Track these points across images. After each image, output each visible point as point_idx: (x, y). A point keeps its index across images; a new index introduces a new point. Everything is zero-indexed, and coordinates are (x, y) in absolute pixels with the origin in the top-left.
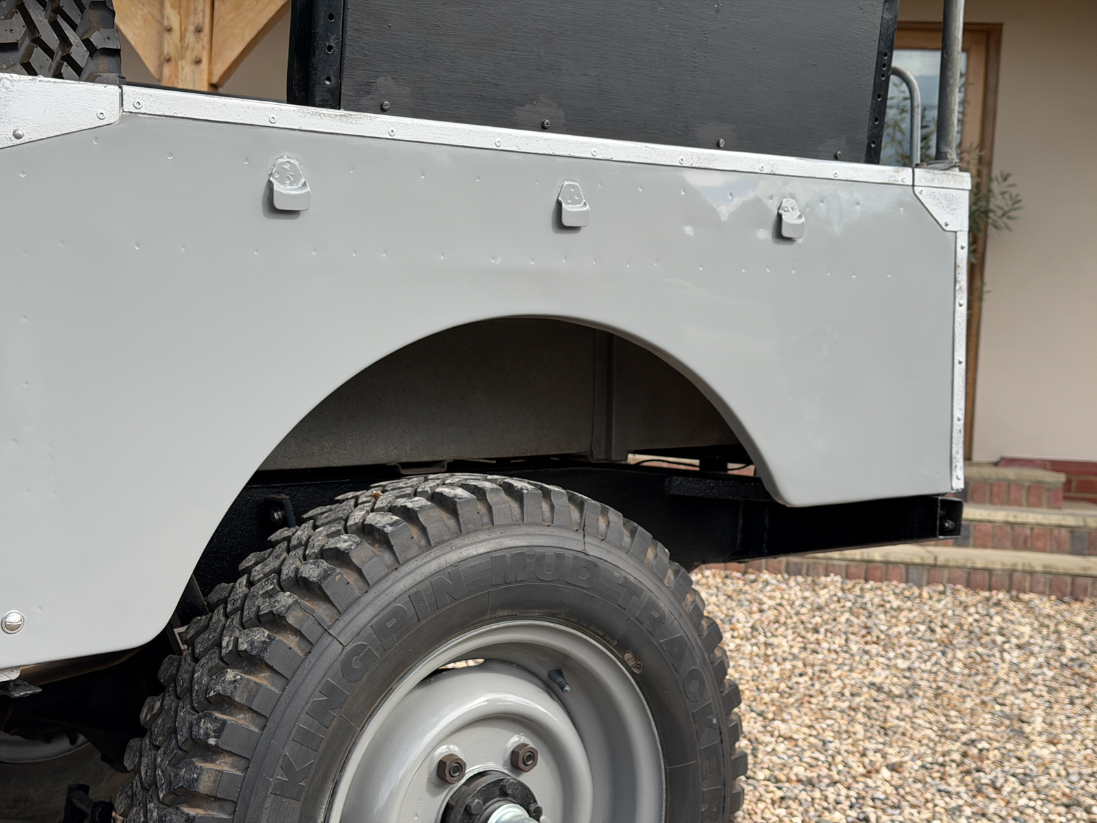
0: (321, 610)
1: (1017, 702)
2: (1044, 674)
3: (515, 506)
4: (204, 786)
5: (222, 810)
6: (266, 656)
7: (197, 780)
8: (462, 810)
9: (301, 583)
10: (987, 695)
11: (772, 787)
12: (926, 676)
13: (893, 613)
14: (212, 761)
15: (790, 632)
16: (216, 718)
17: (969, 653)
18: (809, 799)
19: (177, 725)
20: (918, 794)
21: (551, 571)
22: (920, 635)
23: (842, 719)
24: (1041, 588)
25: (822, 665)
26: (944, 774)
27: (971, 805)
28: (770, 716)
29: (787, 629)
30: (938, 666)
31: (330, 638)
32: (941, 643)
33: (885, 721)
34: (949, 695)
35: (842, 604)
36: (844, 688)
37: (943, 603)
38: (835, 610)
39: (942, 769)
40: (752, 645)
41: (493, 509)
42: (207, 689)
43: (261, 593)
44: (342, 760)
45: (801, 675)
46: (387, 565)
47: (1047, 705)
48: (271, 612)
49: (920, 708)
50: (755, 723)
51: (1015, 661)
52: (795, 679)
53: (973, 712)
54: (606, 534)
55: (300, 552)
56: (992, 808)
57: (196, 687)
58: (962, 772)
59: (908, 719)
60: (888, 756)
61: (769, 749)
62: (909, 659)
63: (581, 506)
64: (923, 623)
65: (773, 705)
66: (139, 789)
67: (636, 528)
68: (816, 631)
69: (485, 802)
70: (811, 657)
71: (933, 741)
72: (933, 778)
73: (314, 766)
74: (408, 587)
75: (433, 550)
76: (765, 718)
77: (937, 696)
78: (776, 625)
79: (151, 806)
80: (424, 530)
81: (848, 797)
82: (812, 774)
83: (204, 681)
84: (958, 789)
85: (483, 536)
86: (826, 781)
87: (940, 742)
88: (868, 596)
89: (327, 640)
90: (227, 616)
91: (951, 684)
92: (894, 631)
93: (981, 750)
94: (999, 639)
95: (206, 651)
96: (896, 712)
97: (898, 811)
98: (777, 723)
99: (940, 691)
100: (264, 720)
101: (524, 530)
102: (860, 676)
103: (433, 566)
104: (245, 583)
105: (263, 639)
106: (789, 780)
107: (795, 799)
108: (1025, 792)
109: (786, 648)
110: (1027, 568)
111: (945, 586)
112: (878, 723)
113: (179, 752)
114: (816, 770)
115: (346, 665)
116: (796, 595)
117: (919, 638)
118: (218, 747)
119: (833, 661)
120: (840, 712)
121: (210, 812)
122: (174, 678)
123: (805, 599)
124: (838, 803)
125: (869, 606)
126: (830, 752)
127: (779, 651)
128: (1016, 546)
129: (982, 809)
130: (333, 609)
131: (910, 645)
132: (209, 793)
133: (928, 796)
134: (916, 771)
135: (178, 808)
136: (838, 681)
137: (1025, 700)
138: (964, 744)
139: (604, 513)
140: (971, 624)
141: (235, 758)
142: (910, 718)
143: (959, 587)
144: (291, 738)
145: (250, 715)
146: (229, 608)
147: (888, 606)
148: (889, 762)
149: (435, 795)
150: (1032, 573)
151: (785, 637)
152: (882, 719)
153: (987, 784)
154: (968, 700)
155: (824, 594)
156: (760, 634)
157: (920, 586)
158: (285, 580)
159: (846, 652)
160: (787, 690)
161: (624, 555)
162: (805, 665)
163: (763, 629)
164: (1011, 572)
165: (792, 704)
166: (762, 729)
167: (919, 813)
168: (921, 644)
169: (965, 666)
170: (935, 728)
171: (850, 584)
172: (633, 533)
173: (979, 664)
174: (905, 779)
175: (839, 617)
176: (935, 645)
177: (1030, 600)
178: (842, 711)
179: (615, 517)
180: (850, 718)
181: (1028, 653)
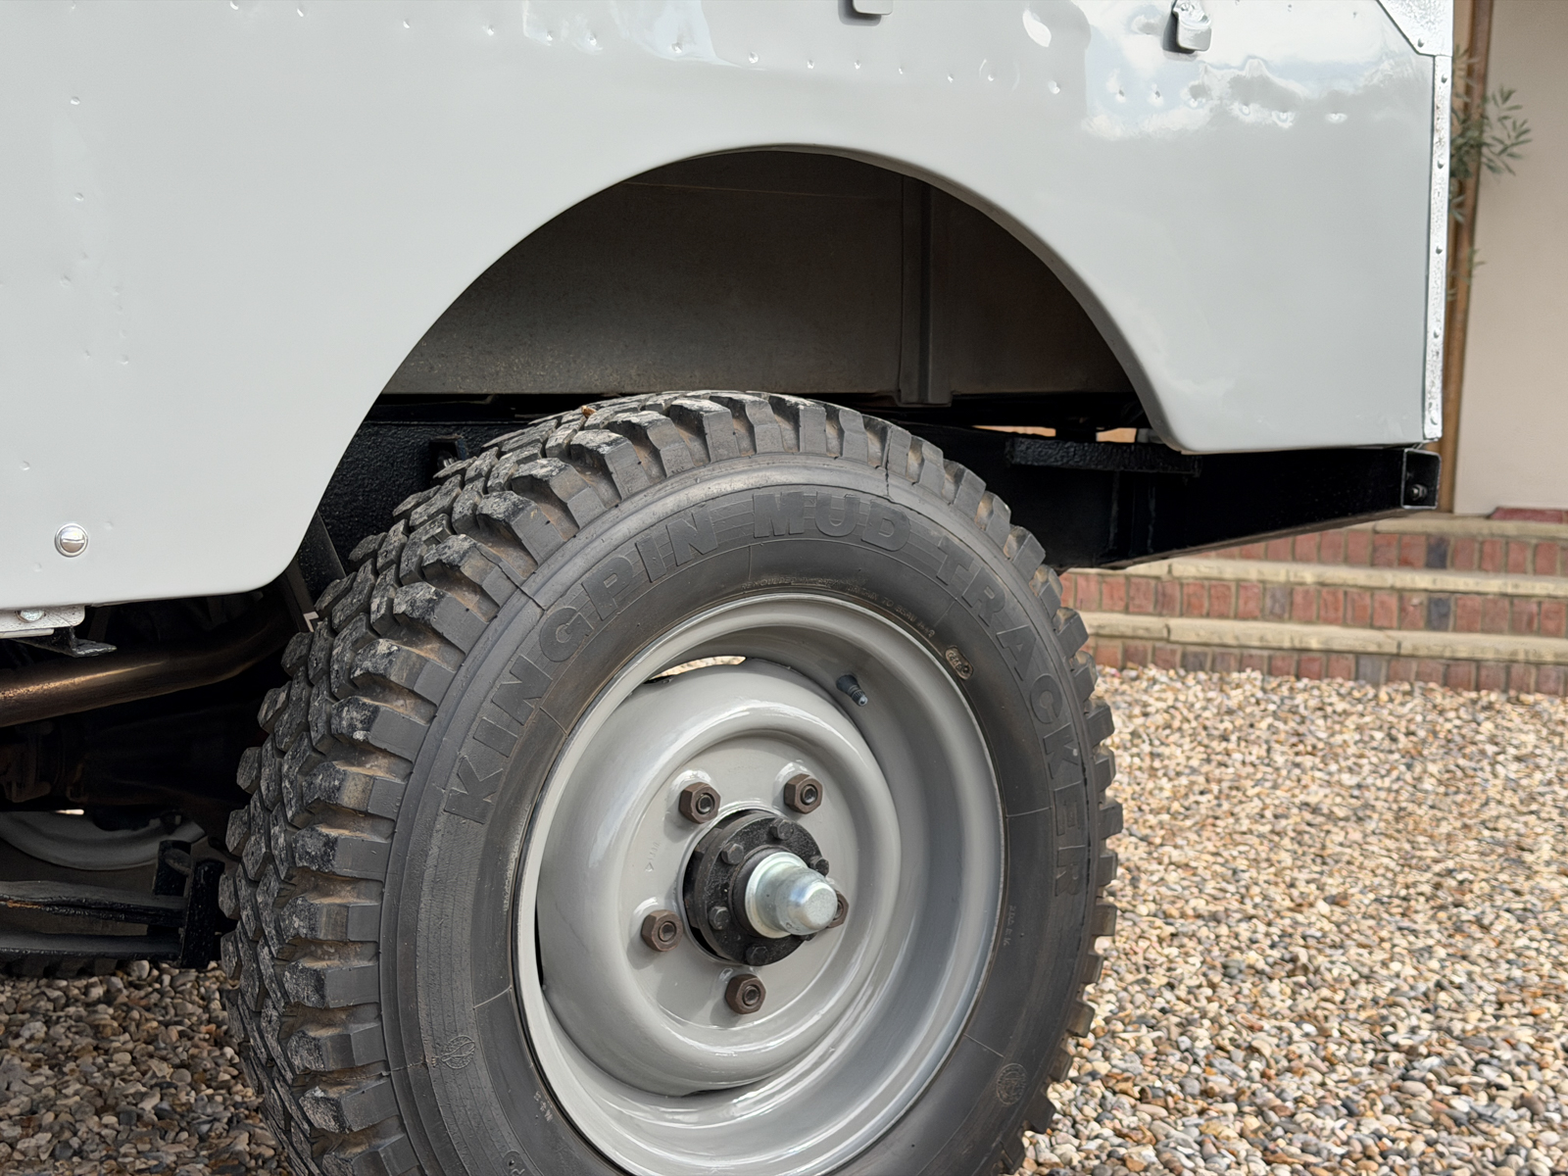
0: (511, 559)
1: (1515, 826)
2: (1554, 792)
3: (786, 427)
4: (350, 797)
5: (375, 831)
6: (434, 620)
7: (339, 789)
8: (715, 859)
9: (481, 524)
10: (1470, 818)
11: (1159, 922)
12: (1383, 795)
13: (1336, 718)
14: (361, 764)
15: (1187, 739)
16: (364, 704)
17: (1445, 766)
18: (1212, 936)
19: (310, 719)
20: (1370, 932)
21: (838, 522)
22: (1375, 744)
23: (1262, 844)
24: (1551, 685)
25: (1232, 780)
26: (1408, 908)
27: (1445, 946)
28: (1158, 841)
29: (1183, 737)
30: (1401, 783)
31: (524, 599)
32: (1405, 753)
33: (1324, 847)
34: (1417, 818)
35: (1262, 707)
36: (1263, 809)
37: (1409, 706)
38: (1252, 714)
39: (1405, 904)
40: (1132, 756)
41: (756, 430)
42: (350, 669)
43: (424, 538)
44: (543, 773)
45: (1202, 793)
46: (603, 501)
47: (1559, 829)
48: (439, 561)
49: (1374, 833)
50: (1136, 848)
51: (1513, 776)
52: (1192, 798)
53: (1449, 837)
54: (919, 475)
55: (479, 484)
56: (1476, 950)
57: (336, 667)
58: (1433, 908)
59: (1356, 846)
60: (1327, 888)
61: (1155, 878)
62: (1359, 774)
63: (882, 435)
64: (1380, 728)
65: (1162, 828)
66: (259, 810)
67: (963, 472)
68: (1225, 738)
69: (747, 849)
70: (1217, 772)
71: (1392, 870)
72: (1391, 914)
73: (504, 779)
74: (633, 532)
75: (669, 482)
76: (1150, 843)
77: (1397, 819)
78: (1168, 731)
79: (276, 830)
80: (655, 453)
81: (1267, 935)
82: (1219, 908)
83: (348, 657)
84: (1427, 928)
85: (740, 466)
86: (1238, 916)
87: (1402, 872)
88: (1299, 699)
89: (517, 600)
90: (376, 573)
91: (1420, 805)
92: (1338, 739)
93: (1461, 883)
94: (1490, 749)
95: (348, 619)
96: (1339, 837)
97: (1341, 951)
98: (1167, 849)
99: (1402, 814)
100: (432, 708)
101: (801, 460)
102: (1288, 795)
103: (670, 503)
104: (401, 529)
105: (428, 597)
106: (1183, 915)
107: (1192, 936)
108: (1525, 932)
109: (1182, 759)
110: (1532, 658)
111: (1411, 685)
112: (1312, 850)
113: (314, 755)
114: (1224, 903)
115: (547, 639)
116: (1196, 697)
117: (1374, 749)
118: (368, 743)
119: (1248, 777)
120: (1258, 836)
121: (358, 834)
122: (304, 661)
123: (1209, 700)
124: (1253, 941)
125: (1302, 710)
126: (1243, 883)
127: (1172, 764)
128: (1516, 629)
129: (1463, 950)
130: (527, 558)
131: (1361, 756)
132: (356, 807)
133: (1384, 934)
134: (1367, 906)
135: (313, 829)
136: (1256, 799)
137: (1526, 824)
138: (1438, 875)
139: (916, 447)
140: (1449, 731)
141: (393, 760)
142: (1360, 845)
143: (1432, 685)
144: (471, 733)
145: (413, 701)
146: (380, 561)
147: (1329, 709)
148: (1327, 894)
149: (677, 839)
150: (1539, 665)
151: (1181, 746)
152: (1319, 845)
153: (1469, 921)
154: (1444, 823)
155: (1236, 697)
156: (1144, 742)
157: (1376, 685)
158: (459, 519)
159: (1268, 765)
160: (1182, 810)
161: (944, 506)
162: (1208, 781)
163: (1148, 735)
164: (1509, 664)
165: (1190, 828)
166: (1145, 856)
167: (1370, 953)
168: (1376, 756)
169: (1440, 782)
170: (1395, 856)
171: (1273, 682)
172: (958, 478)
173: (1461, 780)
174: (1350, 914)
175: (1259, 722)
176: (1396, 756)
177: (1536, 703)
178: (1261, 836)
179: (932, 452)
180: (1272, 844)
181: (1531, 766)
